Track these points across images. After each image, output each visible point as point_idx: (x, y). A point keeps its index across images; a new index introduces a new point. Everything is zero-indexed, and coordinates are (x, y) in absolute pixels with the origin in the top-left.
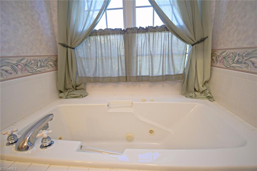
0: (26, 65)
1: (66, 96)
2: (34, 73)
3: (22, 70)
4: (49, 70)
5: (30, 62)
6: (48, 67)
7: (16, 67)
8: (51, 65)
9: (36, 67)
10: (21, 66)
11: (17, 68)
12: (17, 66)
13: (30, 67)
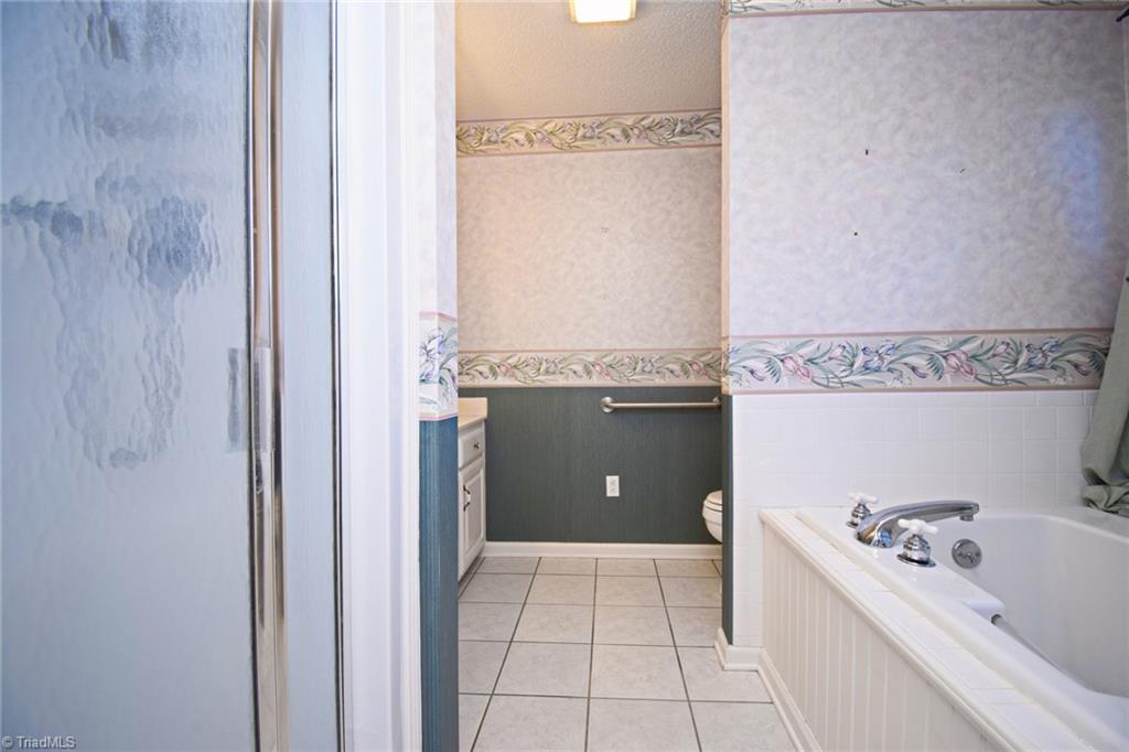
0: (974, 357)
1: (1111, 502)
2: (995, 385)
3: (957, 369)
4: (1061, 382)
5: (991, 349)
6: (1059, 372)
7: (943, 361)
8: (1076, 366)
9: (1008, 368)
10: (959, 359)
11: (945, 365)
12: (945, 357)
13: (985, 365)
